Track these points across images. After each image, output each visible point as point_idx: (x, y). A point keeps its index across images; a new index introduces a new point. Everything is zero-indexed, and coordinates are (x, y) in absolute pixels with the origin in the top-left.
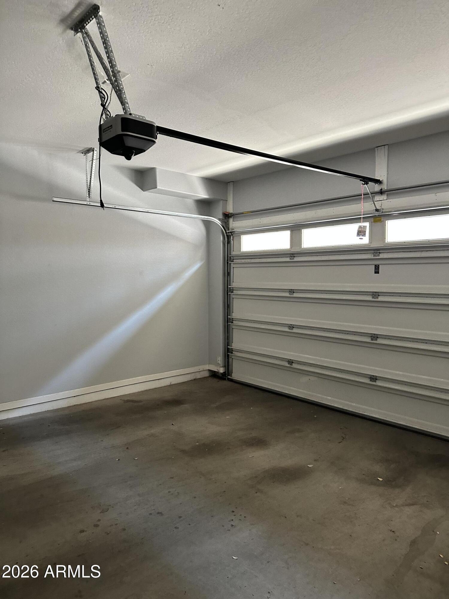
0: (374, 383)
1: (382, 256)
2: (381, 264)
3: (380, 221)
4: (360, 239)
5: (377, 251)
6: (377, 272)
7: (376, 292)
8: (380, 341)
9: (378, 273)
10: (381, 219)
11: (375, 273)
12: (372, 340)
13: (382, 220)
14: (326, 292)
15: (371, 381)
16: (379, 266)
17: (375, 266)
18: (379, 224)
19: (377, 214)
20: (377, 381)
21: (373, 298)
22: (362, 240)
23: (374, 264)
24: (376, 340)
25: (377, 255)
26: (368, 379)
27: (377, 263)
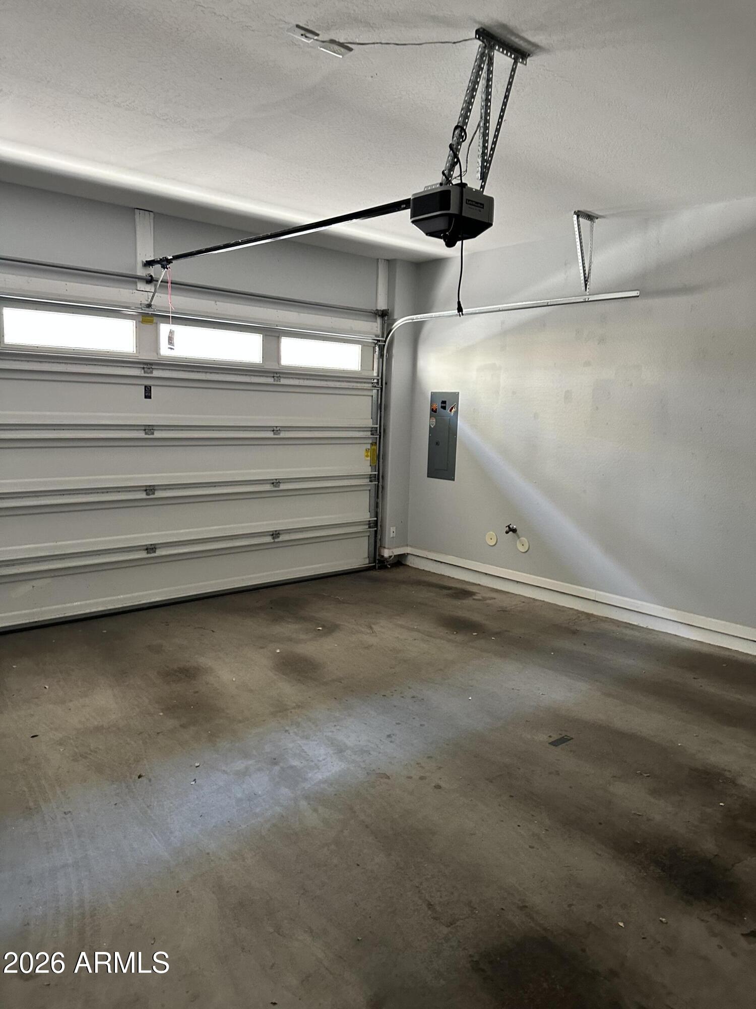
0: (153, 555)
1: (156, 373)
2: (154, 385)
3: (151, 322)
4: (170, 349)
5: (148, 366)
6: (148, 396)
7: (149, 426)
8: (159, 494)
9: (150, 397)
10: (153, 320)
11: (146, 397)
12: (147, 494)
13: (155, 321)
14: (63, 428)
15: (148, 553)
16: (151, 387)
17: (145, 387)
18: (148, 327)
19: (147, 311)
20: (157, 550)
21: (146, 434)
22: (172, 350)
23: (143, 385)
24: (154, 494)
25: (149, 371)
26: (144, 551)
27: (148, 383)
